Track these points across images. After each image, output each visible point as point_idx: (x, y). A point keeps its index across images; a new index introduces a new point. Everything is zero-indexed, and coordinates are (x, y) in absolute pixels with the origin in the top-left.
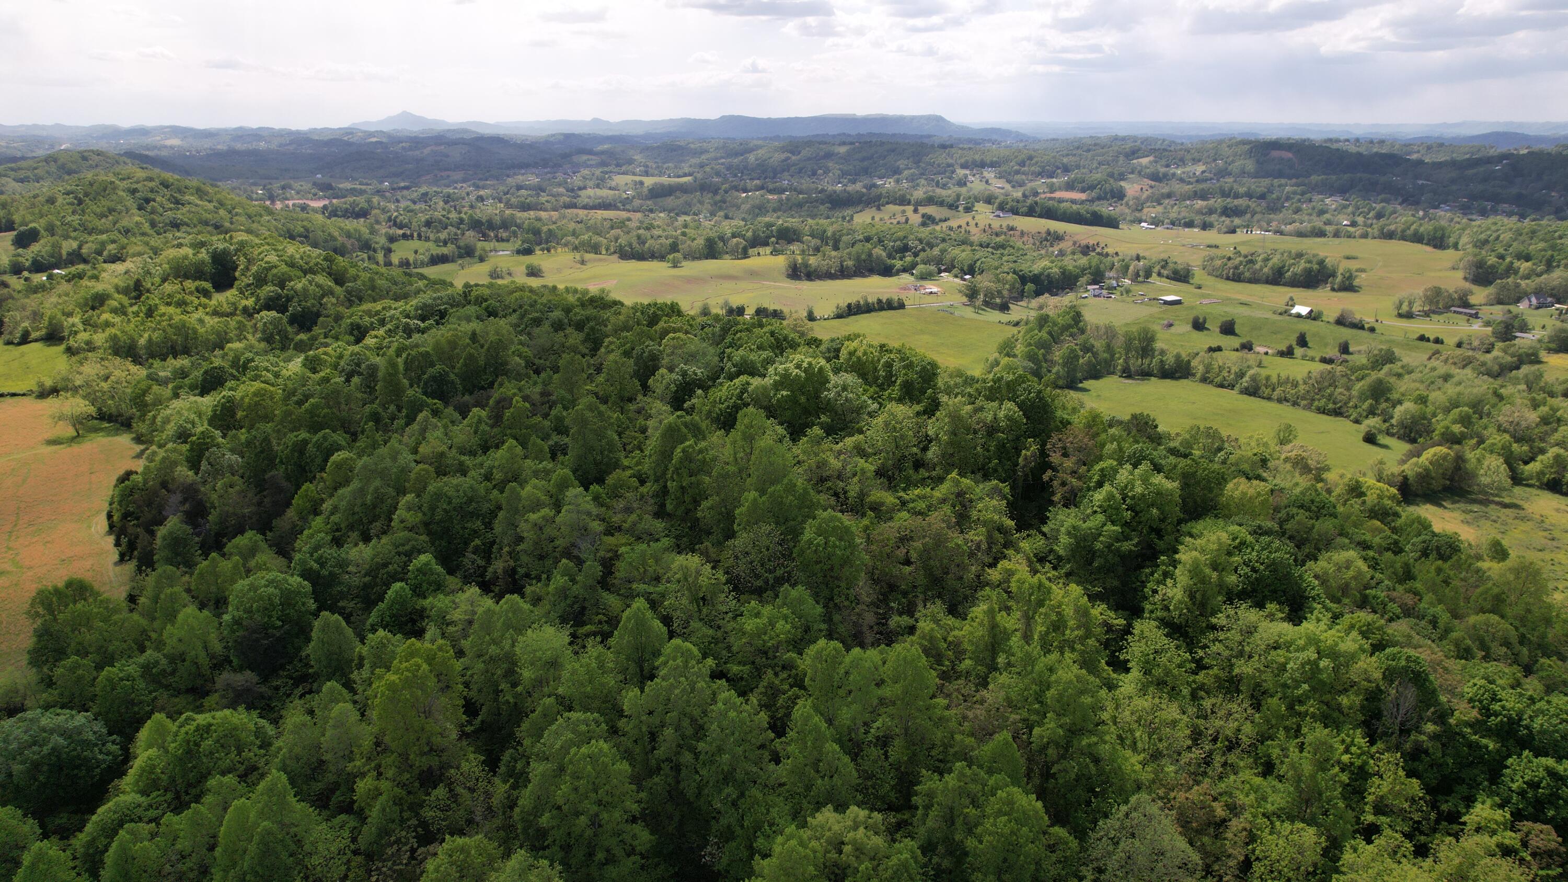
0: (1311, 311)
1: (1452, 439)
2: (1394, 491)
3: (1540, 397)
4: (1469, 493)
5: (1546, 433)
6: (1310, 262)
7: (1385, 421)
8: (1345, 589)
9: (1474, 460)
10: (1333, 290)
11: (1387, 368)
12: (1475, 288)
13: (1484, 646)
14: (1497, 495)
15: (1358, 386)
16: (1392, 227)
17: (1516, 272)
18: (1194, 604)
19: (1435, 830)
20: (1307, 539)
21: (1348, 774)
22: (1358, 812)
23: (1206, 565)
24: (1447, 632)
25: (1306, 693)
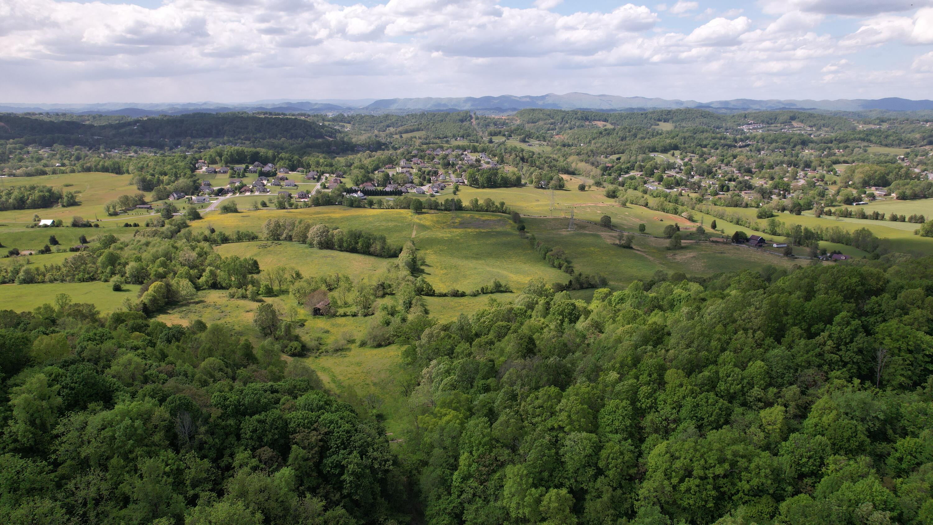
0: (54, 222)
1: (161, 276)
2: (140, 313)
3: (194, 244)
4: (179, 302)
5: (202, 261)
6: (42, 191)
7: (122, 276)
8: (133, 377)
9: (175, 284)
10: (63, 206)
11: (113, 246)
12: (145, 193)
13: (212, 376)
14: (192, 299)
15: (100, 259)
16: (88, 165)
17: (162, 182)
18: (36, 428)
19: (223, 479)
20: (99, 358)
21: (172, 477)
22: (184, 493)
23: (35, 400)
24: (193, 376)
25: (132, 445)
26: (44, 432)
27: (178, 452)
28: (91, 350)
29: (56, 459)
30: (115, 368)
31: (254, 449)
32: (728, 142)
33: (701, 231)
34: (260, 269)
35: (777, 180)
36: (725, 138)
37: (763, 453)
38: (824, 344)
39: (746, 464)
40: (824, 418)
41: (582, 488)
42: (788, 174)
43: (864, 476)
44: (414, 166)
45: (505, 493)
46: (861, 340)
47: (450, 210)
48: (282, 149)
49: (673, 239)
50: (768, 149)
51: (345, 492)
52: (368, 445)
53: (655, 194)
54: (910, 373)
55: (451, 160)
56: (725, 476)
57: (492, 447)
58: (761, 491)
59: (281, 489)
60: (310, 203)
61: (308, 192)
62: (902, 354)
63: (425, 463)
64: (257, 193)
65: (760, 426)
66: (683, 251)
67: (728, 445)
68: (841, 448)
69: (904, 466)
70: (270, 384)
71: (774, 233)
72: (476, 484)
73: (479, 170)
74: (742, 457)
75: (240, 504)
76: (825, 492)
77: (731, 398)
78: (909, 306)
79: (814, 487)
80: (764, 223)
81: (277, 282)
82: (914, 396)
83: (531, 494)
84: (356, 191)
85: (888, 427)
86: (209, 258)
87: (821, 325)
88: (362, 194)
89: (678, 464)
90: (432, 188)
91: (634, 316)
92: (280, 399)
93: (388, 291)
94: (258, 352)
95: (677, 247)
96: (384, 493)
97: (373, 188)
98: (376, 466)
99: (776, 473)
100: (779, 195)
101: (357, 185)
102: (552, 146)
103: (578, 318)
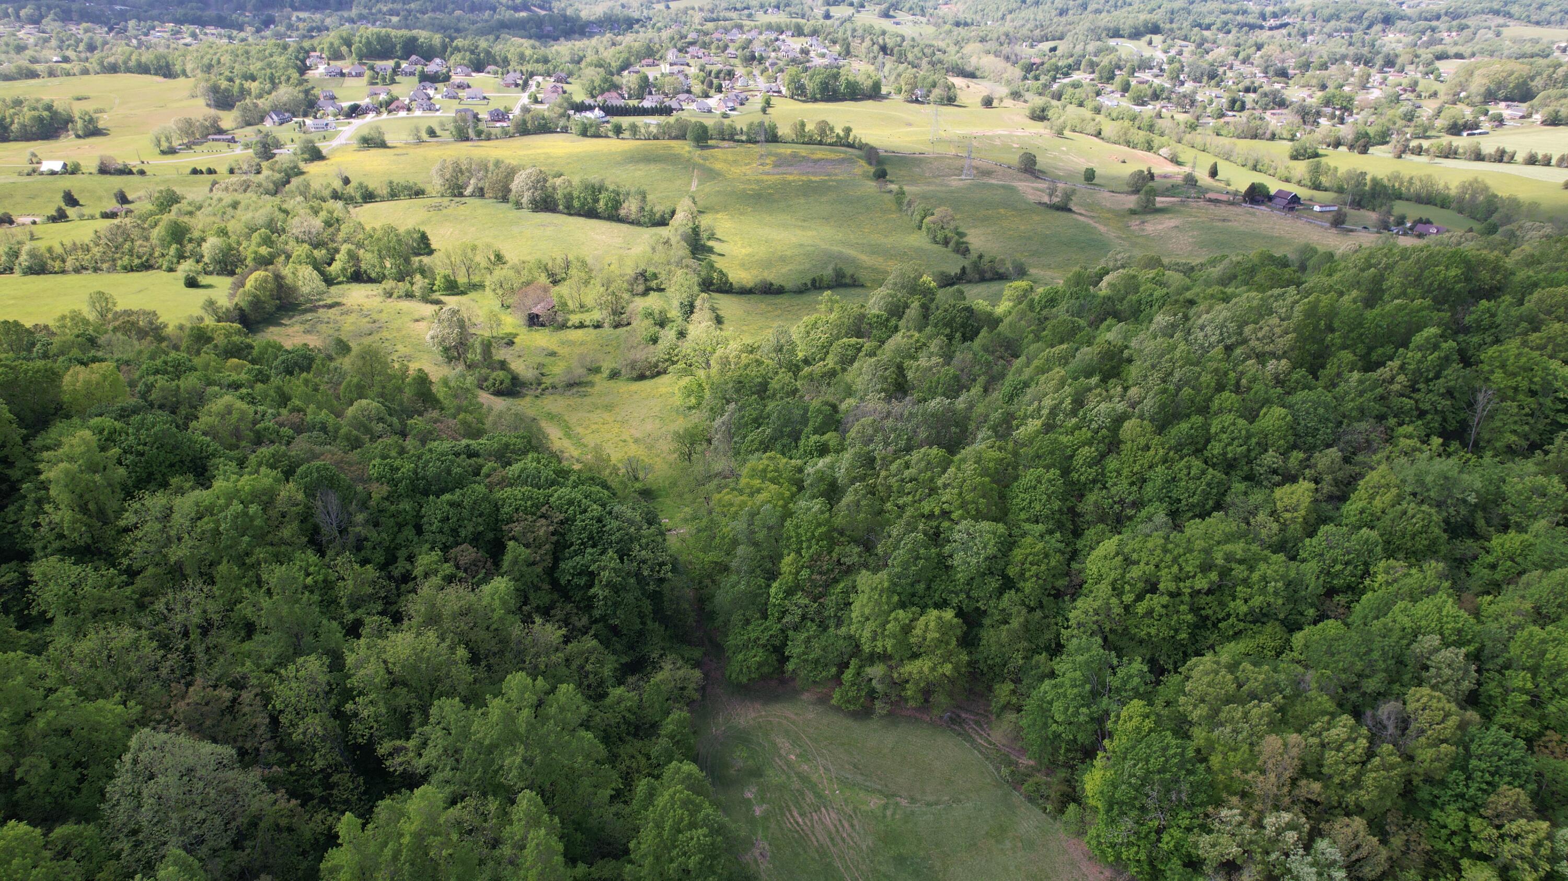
0: (65, 165)
1: (265, 262)
2: (237, 325)
3: (315, 203)
4: (299, 305)
5: (333, 234)
6: (35, 109)
7: (198, 262)
8: (237, 434)
9: (290, 275)
10: (78, 137)
11: (175, 208)
12: (221, 113)
13: (367, 431)
14: (320, 300)
15: (156, 232)
16: (112, 60)
17: (250, 93)
18: (90, 516)
19: (399, 596)
20: (178, 402)
21: (317, 592)
22: (340, 619)
23: (82, 472)
24: (336, 431)
25: (249, 544)
26: (105, 523)
27: (323, 555)
28: (162, 389)
29: (130, 566)
30: (205, 420)
31: (445, 548)
32: (1251, 19)
33: (1190, 181)
34: (433, 247)
35: (1331, 90)
36: (1245, 12)
37: (1274, 557)
38: (1392, 380)
39: (1246, 573)
40: (1377, 502)
41: (978, 609)
42: (1352, 80)
43: (1431, 592)
44: (691, 62)
45: (853, 615)
46: (1454, 374)
47: (756, 142)
48: (458, 30)
49: (1142, 196)
50: (1320, 32)
51: (597, 613)
52: (631, 540)
53: (1114, 115)
54: (1527, 428)
55: (757, 49)
56: (1209, 592)
57: (832, 543)
58: (1265, 615)
59: (493, 611)
60: (511, 130)
61: (508, 110)
62: (1521, 397)
63: (726, 569)
64: (418, 113)
65: (1273, 513)
66: (1158, 216)
67: (1219, 543)
68: (1399, 548)
69: (1498, 577)
70: (464, 442)
71: (1317, 187)
72: (807, 601)
73: (806, 69)
74: (1241, 562)
75: (431, 636)
76: (1366, 617)
77: (1229, 466)
78: (1542, 316)
79: (1349, 608)
80: (1301, 168)
81: (464, 269)
82: (1530, 465)
83: (896, 619)
84: (591, 108)
85: (1479, 514)
86: (345, 230)
87: (1389, 349)
88: (602, 113)
89: (1135, 572)
90: (725, 102)
91: (1073, 329)
92: (481, 467)
93: (653, 284)
94: (439, 391)
95: (1148, 209)
96: (659, 614)
97: (620, 103)
98: (646, 573)
99: (1292, 586)
100: (1333, 116)
101: (593, 96)
102: (936, 25)
103: (977, 333)
